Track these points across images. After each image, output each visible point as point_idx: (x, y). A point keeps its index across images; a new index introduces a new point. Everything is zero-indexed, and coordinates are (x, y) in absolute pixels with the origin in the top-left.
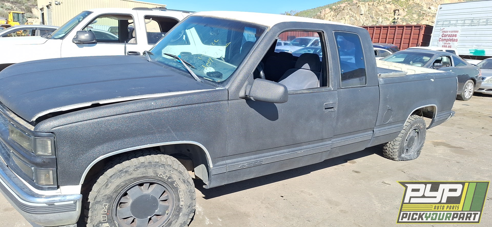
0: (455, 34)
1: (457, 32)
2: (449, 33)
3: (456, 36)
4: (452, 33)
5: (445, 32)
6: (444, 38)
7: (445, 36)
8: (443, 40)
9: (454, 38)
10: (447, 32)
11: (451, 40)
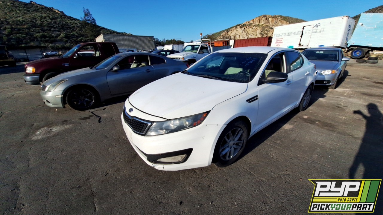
0: (281, 40)
1: (282, 39)
2: (279, 40)
3: (282, 40)
4: (280, 40)
5: (277, 39)
6: (277, 42)
7: (278, 41)
8: (276, 43)
9: (281, 41)
10: (278, 39)
11: (280, 43)
